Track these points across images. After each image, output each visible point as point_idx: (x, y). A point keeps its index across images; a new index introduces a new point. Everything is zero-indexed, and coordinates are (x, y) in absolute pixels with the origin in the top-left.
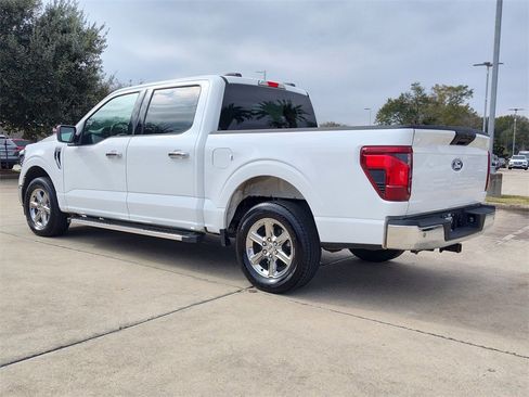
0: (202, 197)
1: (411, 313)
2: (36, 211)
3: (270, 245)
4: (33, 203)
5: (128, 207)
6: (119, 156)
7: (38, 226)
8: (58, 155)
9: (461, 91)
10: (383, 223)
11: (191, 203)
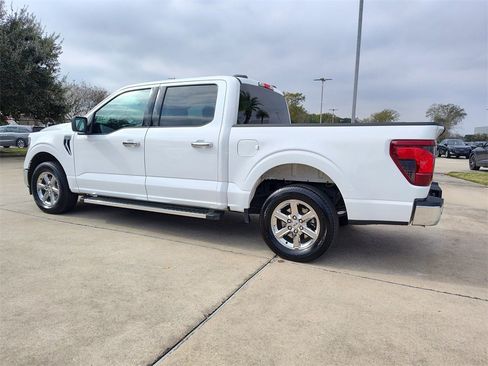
0: (227, 181)
1: (419, 274)
2: (44, 192)
3: (296, 222)
4: (40, 184)
5: (146, 189)
6: (137, 145)
7: (48, 205)
8: (67, 142)
9: (297, 97)
10: (412, 204)
11: (215, 186)
